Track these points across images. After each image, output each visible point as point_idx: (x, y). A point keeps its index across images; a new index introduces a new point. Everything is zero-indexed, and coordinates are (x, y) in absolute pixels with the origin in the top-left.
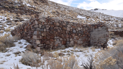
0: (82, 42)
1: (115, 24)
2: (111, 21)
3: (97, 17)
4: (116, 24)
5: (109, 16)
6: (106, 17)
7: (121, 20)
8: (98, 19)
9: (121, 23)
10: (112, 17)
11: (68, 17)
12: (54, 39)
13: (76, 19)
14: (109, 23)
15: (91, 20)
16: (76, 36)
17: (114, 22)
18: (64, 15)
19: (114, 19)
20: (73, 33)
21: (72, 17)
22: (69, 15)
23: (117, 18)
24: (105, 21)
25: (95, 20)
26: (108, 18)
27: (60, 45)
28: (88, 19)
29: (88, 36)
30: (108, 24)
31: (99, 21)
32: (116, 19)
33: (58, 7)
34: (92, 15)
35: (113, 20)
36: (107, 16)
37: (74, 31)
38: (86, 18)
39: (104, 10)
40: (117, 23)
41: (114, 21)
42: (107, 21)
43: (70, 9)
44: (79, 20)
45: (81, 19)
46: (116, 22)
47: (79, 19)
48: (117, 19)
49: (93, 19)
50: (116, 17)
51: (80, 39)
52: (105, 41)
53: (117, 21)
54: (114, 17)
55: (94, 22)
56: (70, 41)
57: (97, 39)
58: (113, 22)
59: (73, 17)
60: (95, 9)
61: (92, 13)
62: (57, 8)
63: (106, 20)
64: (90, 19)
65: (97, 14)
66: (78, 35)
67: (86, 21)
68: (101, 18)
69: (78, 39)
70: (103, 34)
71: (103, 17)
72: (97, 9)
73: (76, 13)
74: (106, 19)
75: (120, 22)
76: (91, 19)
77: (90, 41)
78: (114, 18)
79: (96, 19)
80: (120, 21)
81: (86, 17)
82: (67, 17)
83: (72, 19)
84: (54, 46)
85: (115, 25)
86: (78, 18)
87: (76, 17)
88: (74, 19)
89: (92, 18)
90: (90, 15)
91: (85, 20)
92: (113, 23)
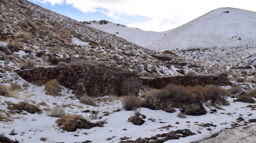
0: (114, 91)
1: (142, 64)
2: (134, 57)
3: (110, 46)
4: (144, 64)
5: (131, 44)
6: (125, 46)
7: (152, 56)
8: (111, 51)
9: (151, 61)
10: (137, 47)
11: (54, 40)
12: (94, 86)
13: (70, 46)
14: (132, 61)
15: (99, 51)
16: (110, 85)
17: (141, 59)
18: (46, 35)
19: (141, 53)
20: (108, 81)
21: (61, 40)
22: (55, 35)
23: (146, 50)
24: (124, 56)
25: (106, 51)
26: (130, 49)
27: (98, 92)
28: (94, 48)
29: (119, 86)
30: (130, 61)
31: (114, 55)
32: (143, 53)
33: (25, 11)
34: (99, 38)
35: (138, 56)
36: (128, 44)
37: (109, 79)
38: (90, 46)
39: (119, 26)
40: (144, 62)
41: (141, 57)
42: (129, 55)
43: (53, 19)
44: (76, 48)
45: (80, 46)
46: (143, 59)
47: (76, 46)
48: (146, 53)
49: (103, 49)
50: (143, 48)
51: (113, 88)
52: (137, 91)
53: (145, 58)
54: (139, 48)
55: (104, 55)
56: (105, 89)
57: (129, 89)
58: (137, 60)
59: (63, 40)
60: (102, 21)
61: (98, 33)
62: (23, 11)
63: (126, 54)
64: (97, 48)
65: (108, 38)
66: (111, 84)
67: (90, 51)
68: (116, 49)
69: (111, 88)
70: (135, 84)
71: (120, 45)
72: (105, 22)
73: (67, 31)
74: (127, 52)
75: (149, 60)
76: (99, 49)
77: (120, 91)
78: (141, 51)
79: (108, 50)
80: (150, 58)
81: (90, 44)
82: (51, 39)
83: (62, 44)
84: (94, 93)
85: (142, 66)
86: (74, 43)
87: (70, 41)
88: (66, 45)
89: (101, 47)
90: (96, 39)
91: (88, 49)
92: (138, 62)
